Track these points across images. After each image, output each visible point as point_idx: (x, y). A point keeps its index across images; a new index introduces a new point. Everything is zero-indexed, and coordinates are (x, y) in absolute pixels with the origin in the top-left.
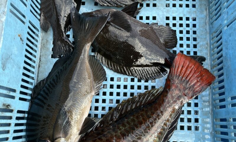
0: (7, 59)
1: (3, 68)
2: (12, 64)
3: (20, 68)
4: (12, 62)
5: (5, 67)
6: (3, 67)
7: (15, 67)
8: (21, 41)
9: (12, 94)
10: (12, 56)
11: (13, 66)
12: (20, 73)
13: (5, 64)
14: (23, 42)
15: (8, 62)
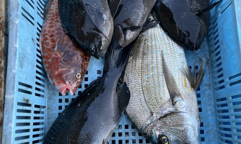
1: (21, 66)
7: (30, 65)
11: (28, 64)
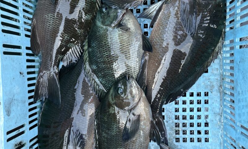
0: (11, 103)
2: (16, 105)
3: (25, 102)
4: (16, 102)
5: (9, 112)
6: (7, 113)
8: (22, 76)
9: (21, 130)
10: (15, 96)
12: (26, 105)
13: (9, 109)
14: (23, 75)
15: (12, 106)
